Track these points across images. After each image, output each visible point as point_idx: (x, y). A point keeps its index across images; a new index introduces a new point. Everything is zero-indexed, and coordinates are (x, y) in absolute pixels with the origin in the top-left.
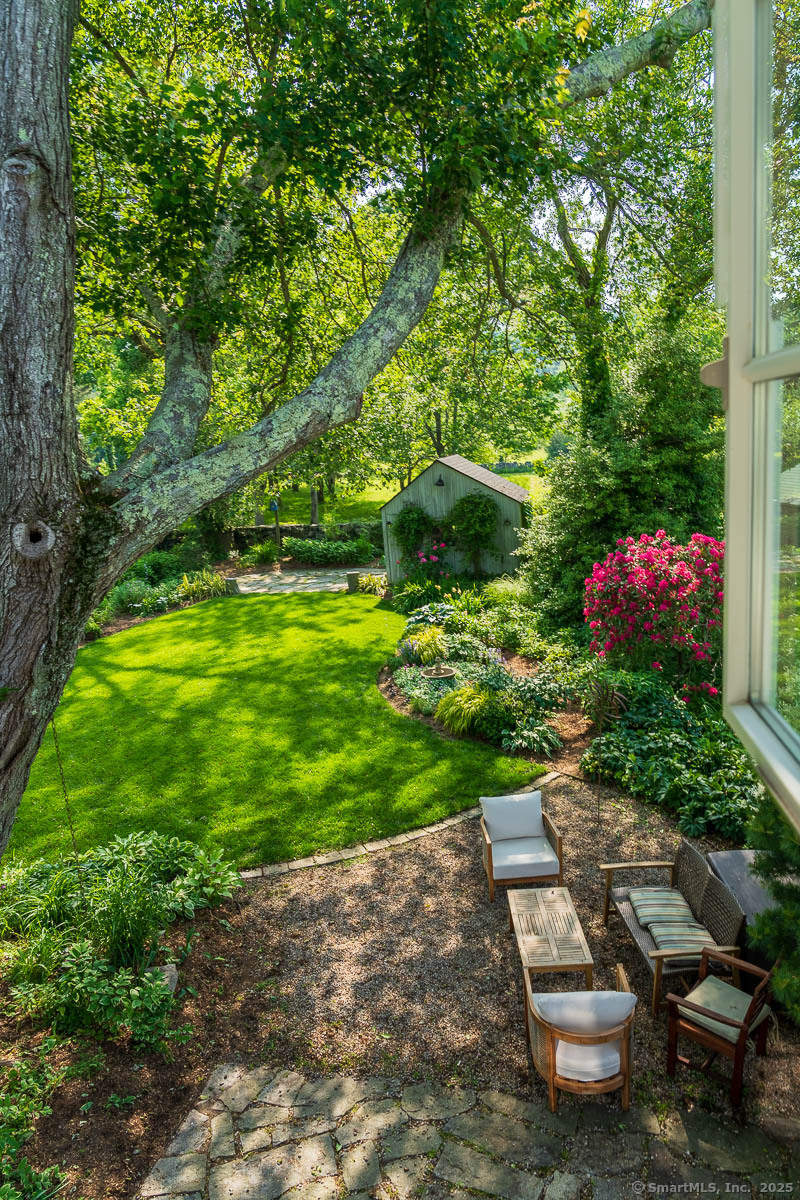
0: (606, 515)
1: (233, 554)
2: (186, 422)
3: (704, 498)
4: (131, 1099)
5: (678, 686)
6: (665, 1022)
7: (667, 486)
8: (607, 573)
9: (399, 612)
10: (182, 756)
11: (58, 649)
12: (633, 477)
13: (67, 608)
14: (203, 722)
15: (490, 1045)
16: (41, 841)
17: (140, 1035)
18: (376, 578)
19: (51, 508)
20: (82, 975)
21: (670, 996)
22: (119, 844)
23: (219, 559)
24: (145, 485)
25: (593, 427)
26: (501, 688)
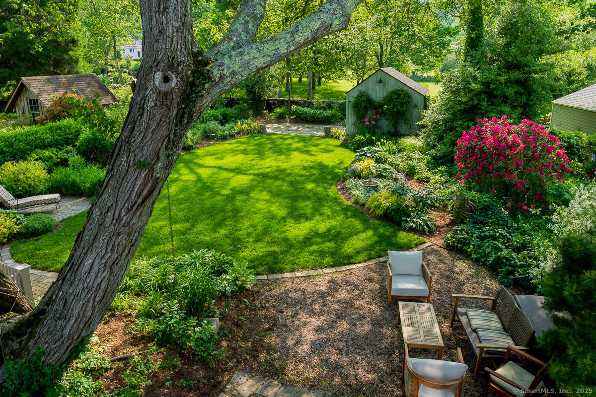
0: (473, 105)
1: (266, 112)
2: (250, 26)
3: (532, 100)
4: (191, 383)
5: (504, 204)
6: (481, 383)
7: (510, 92)
8: (471, 137)
9: (351, 150)
10: (230, 214)
11: (173, 142)
12: (491, 85)
13: (179, 121)
14: (243, 197)
15: (382, 382)
16: (156, 249)
17: (199, 351)
18: (340, 130)
19: (176, 65)
20: (171, 317)
21: (487, 369)
22: (195, 254)
23: (258, 114)
24: (226, 57)
25: (471, 56)
26: (403, 194)
